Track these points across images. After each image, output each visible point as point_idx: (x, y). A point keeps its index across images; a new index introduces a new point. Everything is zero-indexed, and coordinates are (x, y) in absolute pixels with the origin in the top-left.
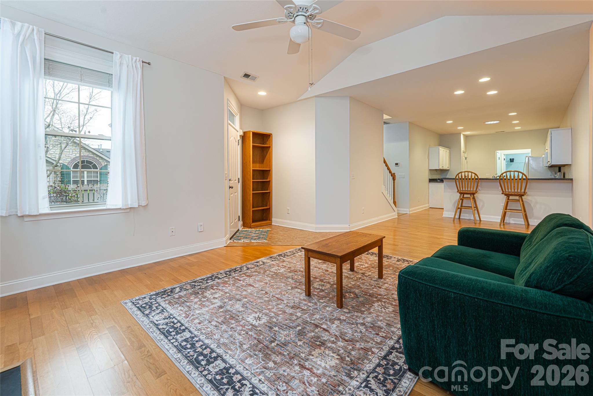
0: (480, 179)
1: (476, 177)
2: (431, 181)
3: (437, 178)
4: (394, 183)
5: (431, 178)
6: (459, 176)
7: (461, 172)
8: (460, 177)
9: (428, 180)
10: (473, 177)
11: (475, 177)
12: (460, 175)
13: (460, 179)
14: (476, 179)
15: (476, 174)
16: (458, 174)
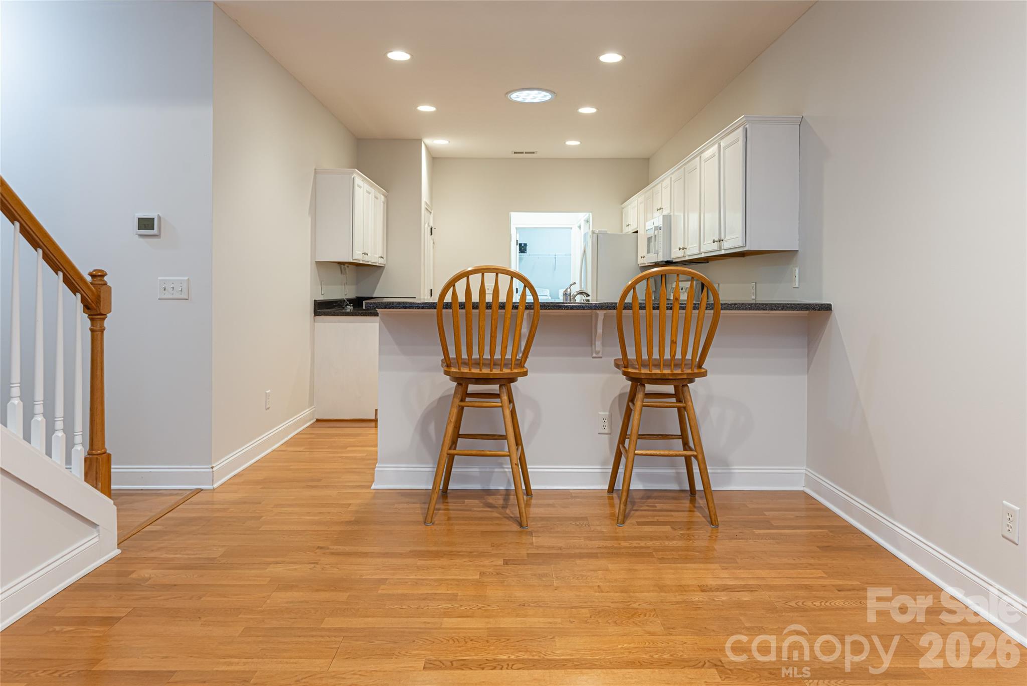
0: (546, 306)
1: (530, 298)
2: (323, 308)
3: (345, 297)
4: (97, 334)
5: (321, 298)
6: (454, 294)
7: (466, 274)
8: (462, 298)
9: (310, 308)
10: (516, 298)
11: (524, 295)
12: (461, 286)
13: (462, 306)
14: (529, 307)
15: (527, 284)
16: (452, 283)
